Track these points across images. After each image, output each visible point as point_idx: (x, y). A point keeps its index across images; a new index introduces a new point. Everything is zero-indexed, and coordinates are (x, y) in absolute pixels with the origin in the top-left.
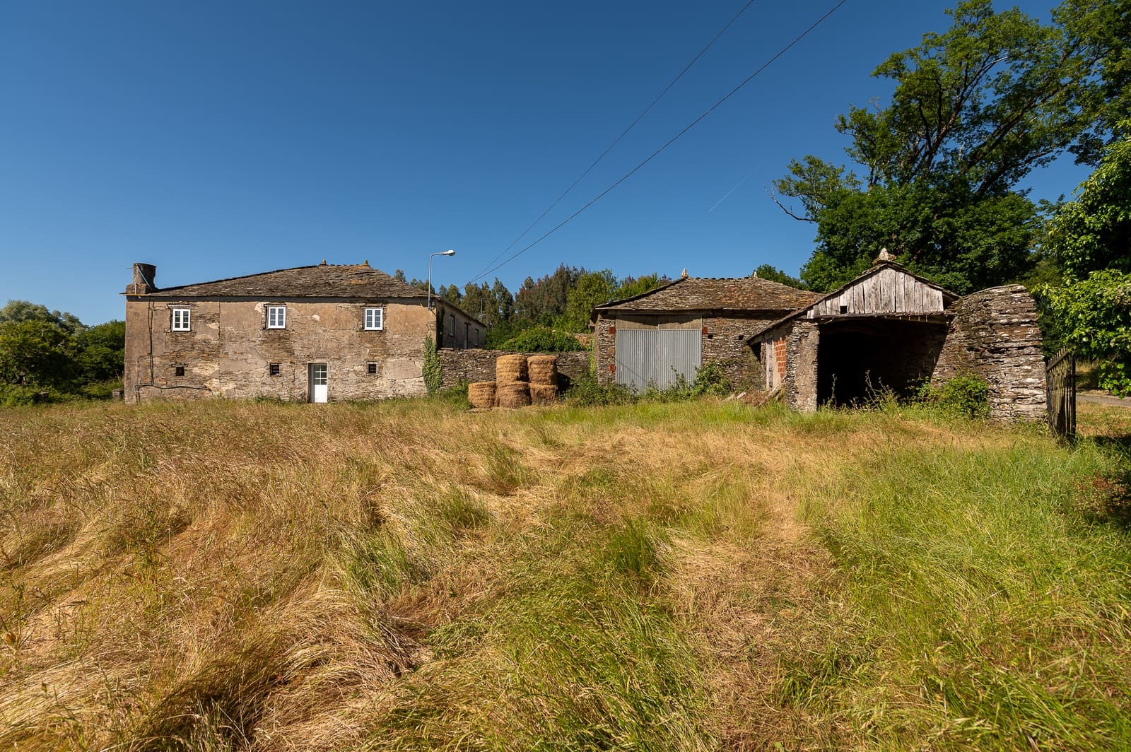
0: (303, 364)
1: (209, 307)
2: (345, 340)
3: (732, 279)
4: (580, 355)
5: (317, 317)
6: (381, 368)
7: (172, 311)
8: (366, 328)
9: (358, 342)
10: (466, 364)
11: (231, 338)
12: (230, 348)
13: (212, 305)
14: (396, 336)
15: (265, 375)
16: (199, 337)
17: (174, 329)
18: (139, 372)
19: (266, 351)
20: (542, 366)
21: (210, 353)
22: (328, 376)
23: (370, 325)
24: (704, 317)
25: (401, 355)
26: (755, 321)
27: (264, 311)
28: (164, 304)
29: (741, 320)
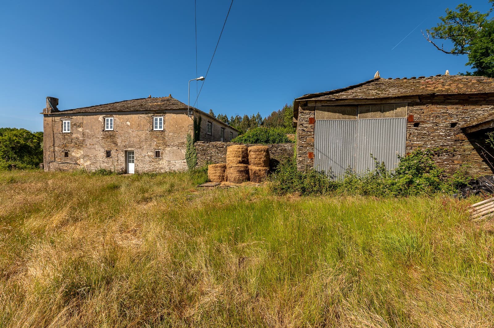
0: (122, 151)
1: (78, 119)
2: (143, 136)
3: (424, 77)
4: (287, 146)
5: (128, 123)
6: (162, 153)
7: (62, 122)
8: (154, 129)
9: (150, 138)
10: (211, 151)
11: (88, 136)
12: (88, 142)
13: (79, 118)
14: (171, 134)
15: (104, 157)
16: (74, 136)
17: (64, 132)
18: (49, 154)
19: (105, 143)
20: (257, 153)
21: (79, 145)
22: (135, 158)
23: (156, 127)
24: (409, 105)
25: (173, 146)
26: (472, 107)
27: (103, 120)
28: (59, 118)
29: (455, 107)
